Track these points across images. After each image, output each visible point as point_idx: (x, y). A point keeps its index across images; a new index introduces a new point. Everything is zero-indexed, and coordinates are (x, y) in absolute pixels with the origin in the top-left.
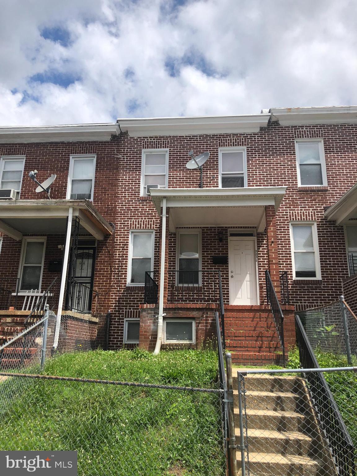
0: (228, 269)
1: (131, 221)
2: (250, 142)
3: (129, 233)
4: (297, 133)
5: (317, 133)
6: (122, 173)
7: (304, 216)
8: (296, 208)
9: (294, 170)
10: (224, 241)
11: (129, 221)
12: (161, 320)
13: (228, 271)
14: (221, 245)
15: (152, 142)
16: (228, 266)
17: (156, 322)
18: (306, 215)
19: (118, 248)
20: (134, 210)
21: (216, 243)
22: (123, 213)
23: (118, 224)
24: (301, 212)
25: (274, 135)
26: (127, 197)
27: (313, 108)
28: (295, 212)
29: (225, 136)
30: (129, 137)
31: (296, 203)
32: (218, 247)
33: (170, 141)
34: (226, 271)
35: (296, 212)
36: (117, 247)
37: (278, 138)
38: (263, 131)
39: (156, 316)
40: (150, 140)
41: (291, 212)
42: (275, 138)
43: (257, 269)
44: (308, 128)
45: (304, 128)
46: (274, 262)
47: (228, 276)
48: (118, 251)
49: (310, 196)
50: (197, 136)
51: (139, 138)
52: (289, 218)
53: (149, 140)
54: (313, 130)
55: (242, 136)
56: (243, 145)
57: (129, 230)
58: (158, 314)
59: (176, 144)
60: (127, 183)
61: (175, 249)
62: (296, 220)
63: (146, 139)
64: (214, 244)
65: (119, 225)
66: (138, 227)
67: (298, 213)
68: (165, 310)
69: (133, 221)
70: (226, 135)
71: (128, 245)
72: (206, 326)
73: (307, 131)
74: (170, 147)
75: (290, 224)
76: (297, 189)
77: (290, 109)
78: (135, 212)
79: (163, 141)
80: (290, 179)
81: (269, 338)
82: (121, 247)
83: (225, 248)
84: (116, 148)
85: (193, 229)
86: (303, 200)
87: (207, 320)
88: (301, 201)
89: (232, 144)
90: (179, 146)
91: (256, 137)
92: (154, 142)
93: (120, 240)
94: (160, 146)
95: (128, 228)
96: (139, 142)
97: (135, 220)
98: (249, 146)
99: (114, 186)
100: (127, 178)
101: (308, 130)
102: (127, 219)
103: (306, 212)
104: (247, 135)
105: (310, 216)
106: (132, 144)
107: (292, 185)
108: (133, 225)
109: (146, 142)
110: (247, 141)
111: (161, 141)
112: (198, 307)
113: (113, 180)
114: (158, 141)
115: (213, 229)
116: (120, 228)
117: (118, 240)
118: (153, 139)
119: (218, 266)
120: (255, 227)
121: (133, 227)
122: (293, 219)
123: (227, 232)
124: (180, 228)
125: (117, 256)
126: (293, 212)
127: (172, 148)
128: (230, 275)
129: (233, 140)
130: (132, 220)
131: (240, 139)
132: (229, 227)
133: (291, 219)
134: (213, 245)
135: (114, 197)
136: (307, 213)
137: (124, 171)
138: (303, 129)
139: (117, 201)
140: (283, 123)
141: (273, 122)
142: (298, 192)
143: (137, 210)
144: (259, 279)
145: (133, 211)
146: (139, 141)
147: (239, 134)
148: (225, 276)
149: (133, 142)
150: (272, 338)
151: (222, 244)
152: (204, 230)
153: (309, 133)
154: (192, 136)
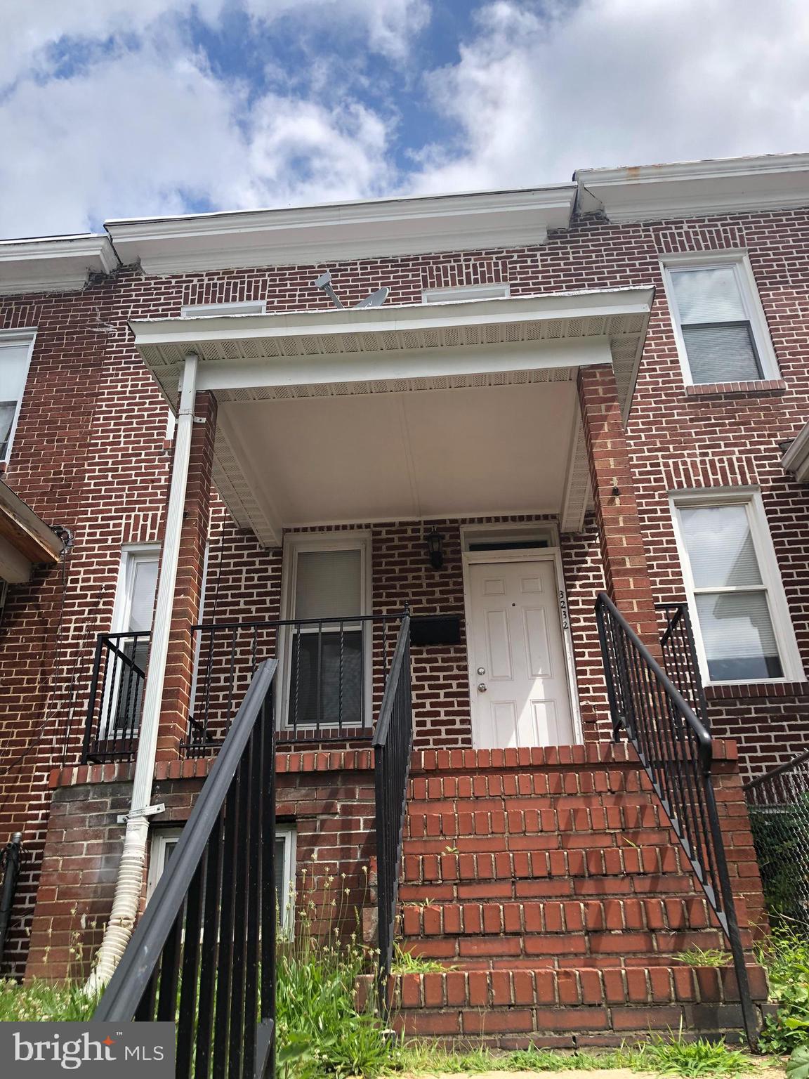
0: (465, 659)
1: (128, 517)
2: (518, 270)
3: (118, 555)
4: (662, 240)
5: (726, 238)
6: (111, 375)
7: (715, 473)
8: (685, 449)
9: (665, 340)
10: (450, 565)
11: (121, 518)
12: (136, 836)
13: (466, 668)
14: (437, 579)
15: (215, 285)
16: (464, 650)
17: (114, 847)
18: (722, 469)
19: (76, 608)
20: (142, 481)
21: (422, 573)
22: (103, 493)
23: (84, 527)
24: (703, 462)
25: (591, 248)
26: (122, 445)
27: (705, 162)
28: (685, 463)
29: (442, 259)
30: (143, 277)
31: (683, 435)
32: (429, 585)
33: (271, 281)
34: (459, 668)
35: (688, 460)
36: (73, 605)
37: (607, 255)
38: (558, 241)
39: (120, 819)
40: (209, 280)
41: (671, 461)
42: (596, 256)
43: (569, 655)
44: (697, 225)
45: (685, 226)
46: (628, 565)
47: (466, 686)
48: (74, 618)
49: (727, 411)
50: (356, 264)
51: (174, 277)
52: (665, 483)
53: (206, 282)
54: (713, 229)
55: (494, 256)
56: (498, 280)
57: (119, 547)
58: (129, 807)
59: (289, 287)
60: (126, 402)
61: (278, 601)
62: (689, 485)
63: (195, 280)
64: (414, 578)
65: (87, 531)
66: (152, 535)
67: (694, 464)
68: (160, 787)
69: (137, 517)
70: (444, 257)
71: (112, 595)
72: (346, 853)
73: (696, 233)
74: (268, 297)
75: (671, 501)
76: (683, 394)
77: (636, 168)
78: (147, 488)
79: (250, 283)
80: (657, 367)
81: (637, 882)
82: (87, 604)
83: (451, 587)
84: (101, 309)
85: (342, 534)
86: (706, 426)
87: (347, 825)
88: (697, 427)
89: (464, 278)
90: (298, 293)
91: (539, 258)
92: (222, 285)
93: (88, 580)
94: (237, 295)
95: (118, 540)
96: (173, 287)
97: (141, 514)
98: (518, 282)
99: (83, 414)
100: (129, 389)
101: (698, 229)
102: (116, 511)
103: (721, 461)
104: (507, 252)
105: (737, 471)
106: (152, 294)
107: (664, 382)
108: (135, 529)
109: (194, 286)
110: (510, 269)
111: (243, 283)
112: (308, 768)
113: (82, 395)
114: (233, 281)
115: (409, 529)
116: (88, 541)
117: (80, 579)
118: (218, 279)
119: (428, 652)
120: (554, 517)
121: (135, 537)
122: (680, 484)
123: (458, 537)
124: (297, 530)
125: (71, 633)
126: (676, 464)
127: (276, 300)
128: (473, 682)
129: (468, 267)
130: (133, 514)
131: (489, 265)
132: (464, 521)
133: (671, 486)
134: (410, 581)
135: (80, 446)
136: (726, 464)
137: (118, 369)
138: (681, 228)
139: (87, 458)
140: (618, 214)
141: (587, 214)
142: (686, 400)
143: (153, 481)
144: (580, 691)
145: (138, 485)
146: (173, 284)
147: (484, 252)
148: (455, 686)
149: (155, 289)
150: (655, 879)
151: (441, 576)
152: (379, 533)
153: (700, 237)
154: (340, 265)
